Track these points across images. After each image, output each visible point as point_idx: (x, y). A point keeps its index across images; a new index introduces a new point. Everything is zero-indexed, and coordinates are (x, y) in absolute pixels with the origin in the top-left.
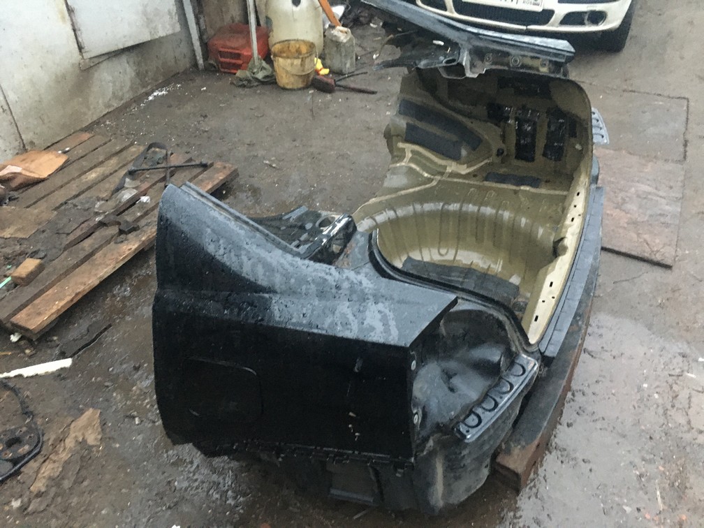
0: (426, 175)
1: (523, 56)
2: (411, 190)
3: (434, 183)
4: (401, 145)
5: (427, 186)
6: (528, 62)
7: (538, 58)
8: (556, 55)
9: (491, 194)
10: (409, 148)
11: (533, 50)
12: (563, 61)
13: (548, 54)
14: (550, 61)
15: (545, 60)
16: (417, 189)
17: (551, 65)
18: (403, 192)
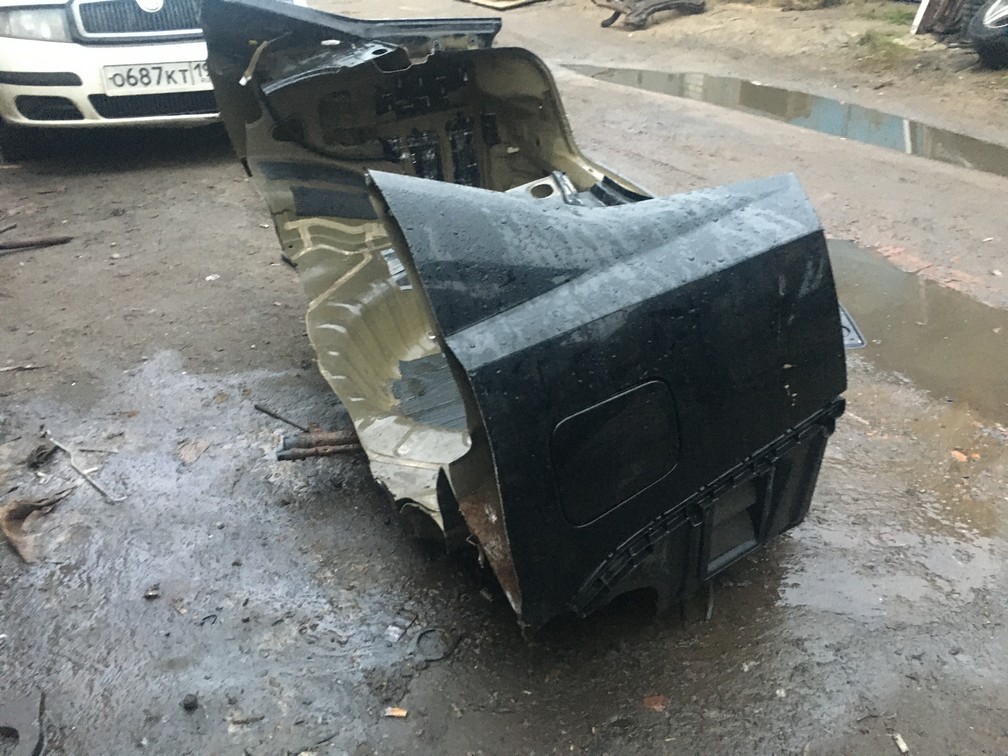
0: (347, 253)
1: (446, 36)
2: (349, 274)
3: (368, 256)
4: (290, 226)
5: (364, 262)
6: (452, 43)
7: (463, 35)
8: (483, 26)
10: (303, 225)
11: (454, 27)
12: (492, 31)
13: (472, 27)
14: (479, 35)
15: (471, 36)
16: (356, 270)
17: (480, 41)
18: (342, 280)
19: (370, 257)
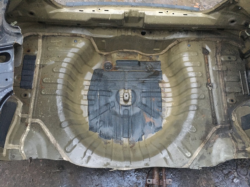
0: (28, 129)
2: (49, 134)
3: (38, 121)
5: (42, 124)
9: (47, 80)
10: (6, 146)
16: (46, 130)
18: (52, 139)
19: (38, 120)
